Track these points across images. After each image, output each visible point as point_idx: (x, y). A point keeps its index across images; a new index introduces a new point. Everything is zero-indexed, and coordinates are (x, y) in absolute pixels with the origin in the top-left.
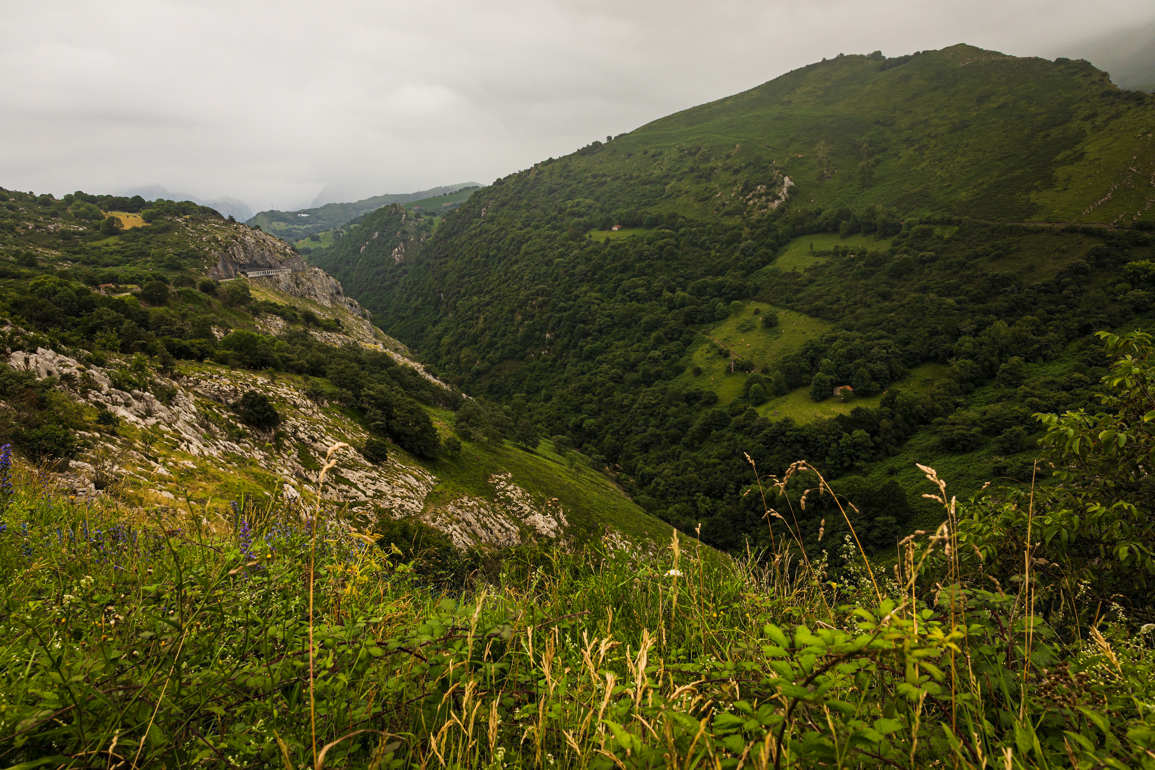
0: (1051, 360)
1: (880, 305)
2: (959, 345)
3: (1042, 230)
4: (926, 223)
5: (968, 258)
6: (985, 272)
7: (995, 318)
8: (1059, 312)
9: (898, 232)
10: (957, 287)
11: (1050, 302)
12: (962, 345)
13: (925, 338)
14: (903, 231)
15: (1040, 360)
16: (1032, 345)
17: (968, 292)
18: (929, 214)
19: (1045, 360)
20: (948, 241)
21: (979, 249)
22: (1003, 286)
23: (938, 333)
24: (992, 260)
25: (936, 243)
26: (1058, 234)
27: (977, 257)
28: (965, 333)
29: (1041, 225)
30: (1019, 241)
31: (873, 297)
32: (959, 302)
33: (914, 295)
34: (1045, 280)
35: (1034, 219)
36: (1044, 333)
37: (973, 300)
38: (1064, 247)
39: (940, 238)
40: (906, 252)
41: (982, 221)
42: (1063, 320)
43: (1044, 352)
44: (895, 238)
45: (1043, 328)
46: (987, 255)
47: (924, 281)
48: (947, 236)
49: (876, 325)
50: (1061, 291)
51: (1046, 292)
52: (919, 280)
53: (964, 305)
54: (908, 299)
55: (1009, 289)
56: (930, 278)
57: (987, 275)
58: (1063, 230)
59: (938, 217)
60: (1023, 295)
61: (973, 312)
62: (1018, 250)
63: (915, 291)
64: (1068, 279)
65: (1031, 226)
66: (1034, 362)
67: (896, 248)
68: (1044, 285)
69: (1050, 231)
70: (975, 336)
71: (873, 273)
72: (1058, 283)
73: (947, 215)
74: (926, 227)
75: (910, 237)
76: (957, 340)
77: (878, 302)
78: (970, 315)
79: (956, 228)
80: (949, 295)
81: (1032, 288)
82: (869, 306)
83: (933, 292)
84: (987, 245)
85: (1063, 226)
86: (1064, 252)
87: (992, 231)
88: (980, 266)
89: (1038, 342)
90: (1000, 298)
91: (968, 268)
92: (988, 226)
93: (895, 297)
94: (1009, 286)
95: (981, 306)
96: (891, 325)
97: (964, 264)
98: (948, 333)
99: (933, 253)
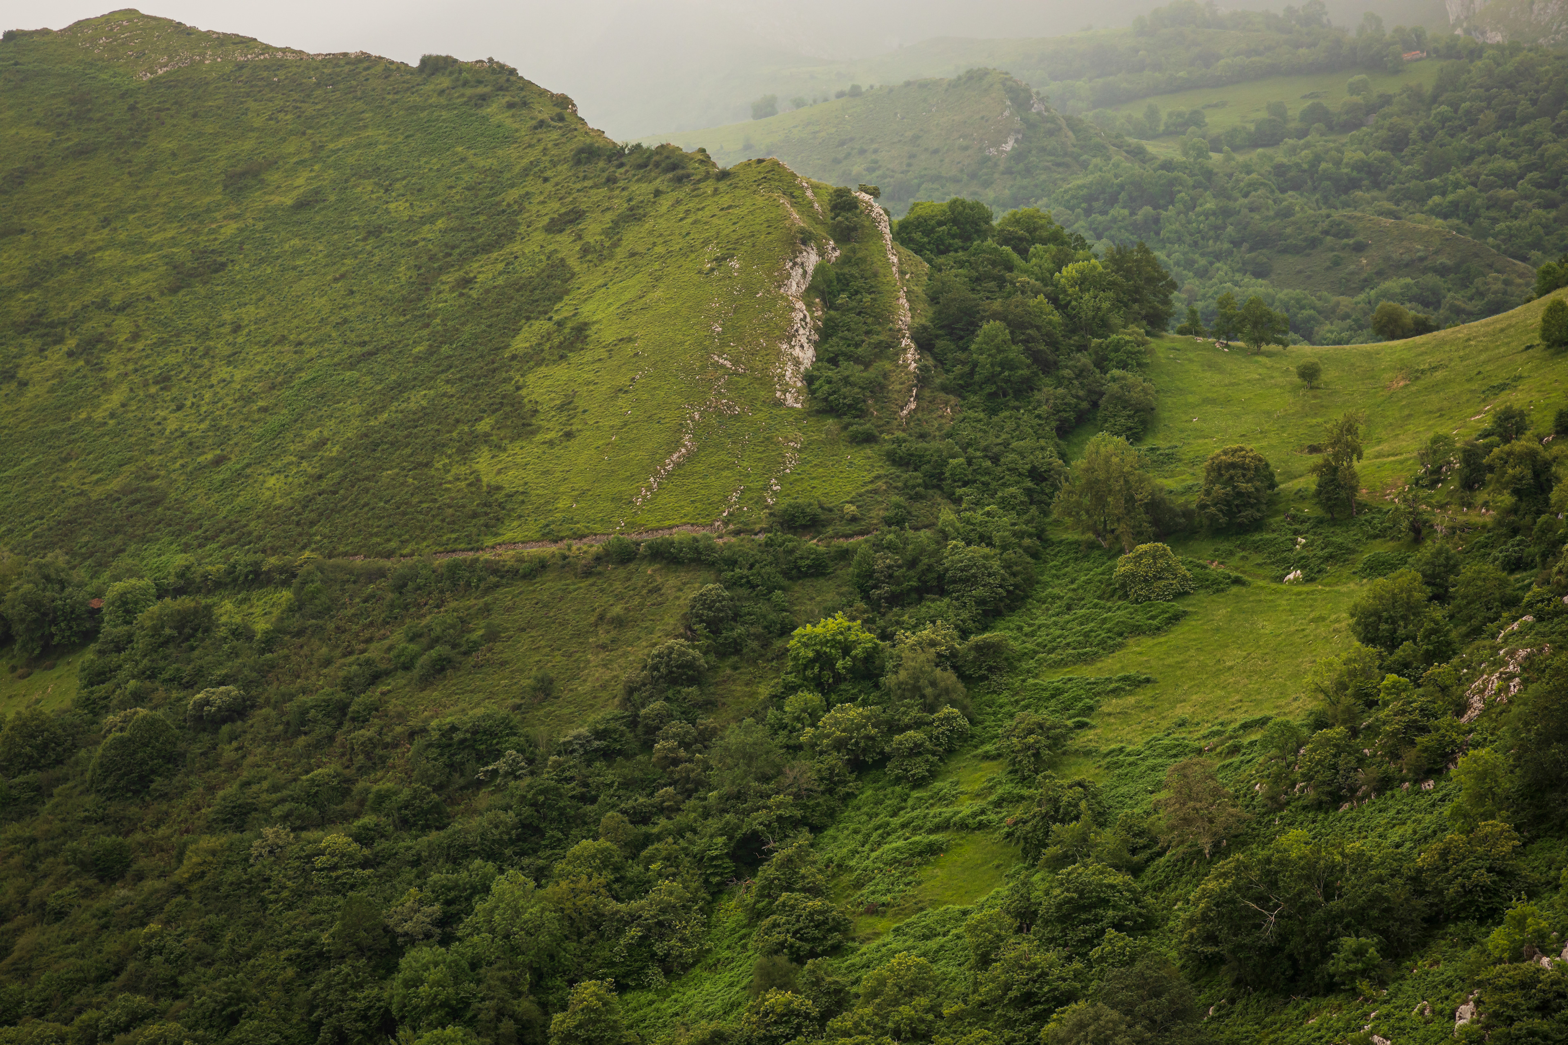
0: (686, 968)
1: (99, 904)
2: (407, 984)
3: (541, 567)
4: (178, 592)
5: (347, 684)
6: (414, 722)
7: (490, 867)
8: (661, 810)
9: (90, 636)
10: (343, 788)
11: (628, 784)
12: (417, 982)
13: (287, 986)
14: (110, 629)
15: (655, 973)
16: (619, 932)
17: (381, 798)
18: (180, 560)
19: (668, 972)
20: (270, 642)
21: (374, 652)
22: (481, 759)
23: (324, 958)
24: (426, 681)
25: (235, 653)
26: (588, 573)
27: (376, 678)
28: (412, 940)
29: (534, 551)
30: (487, 610)
31: (66, 878)
32: (363, 838)
33: (208, 842)
34: (596, 717)
35: (509, 535)
36: (642, 887)
37: (405, 824)
38: (617, 610)
39: (242, 633)
40: (138, 698)
41: (359, 561)
42: (680, 833)
43: (659, 948)
44: (89, 655)
45: (634, 870)
46: (407, 667)
47: (230, 790)
48: (261, 626)
49: (102, 978)
50: (647, 746)
51: (608, 755)
52: (211, 789)
53: (381, 845)
54: (192, 860)
55: (501, 765)
56: (245, 775)
57: (424, 731)
58: (598, 559)
59: (215, 567)
60: (547, 778)
61: (416, 863)
62: (492, 636)
63: (210, 829)
64: (656, 705)
65: (507, 556)
66: (642, 987)
67: (101, 690)
68: (599, 735)
69: (565, 563)
70: (446, 941)
71: (41, 792)
72: (633, 723)
73: (242, 557)
74: (186, 602)
75: (141, 644)
76: (392, 969)
77: (88, 893)
78: (409, 873)
79: (286, 595)
80: (324, 822)
81: (566, 750)
82: (60, 915)
83: (270, 821)
84: (397, 636)
85: (597, 547)
86: (619, 623)
87: (400, 587)
88: (394, 705)
89: (634, 918)
90: (483, 798)
91: (361, 720)
92: (381, 573)
93: (142, 863)
94: (498, 755)
95: (434, 836)
96: (159, 967)
97: (343, 708)
98: (361, 950)
99: (233, 690)
